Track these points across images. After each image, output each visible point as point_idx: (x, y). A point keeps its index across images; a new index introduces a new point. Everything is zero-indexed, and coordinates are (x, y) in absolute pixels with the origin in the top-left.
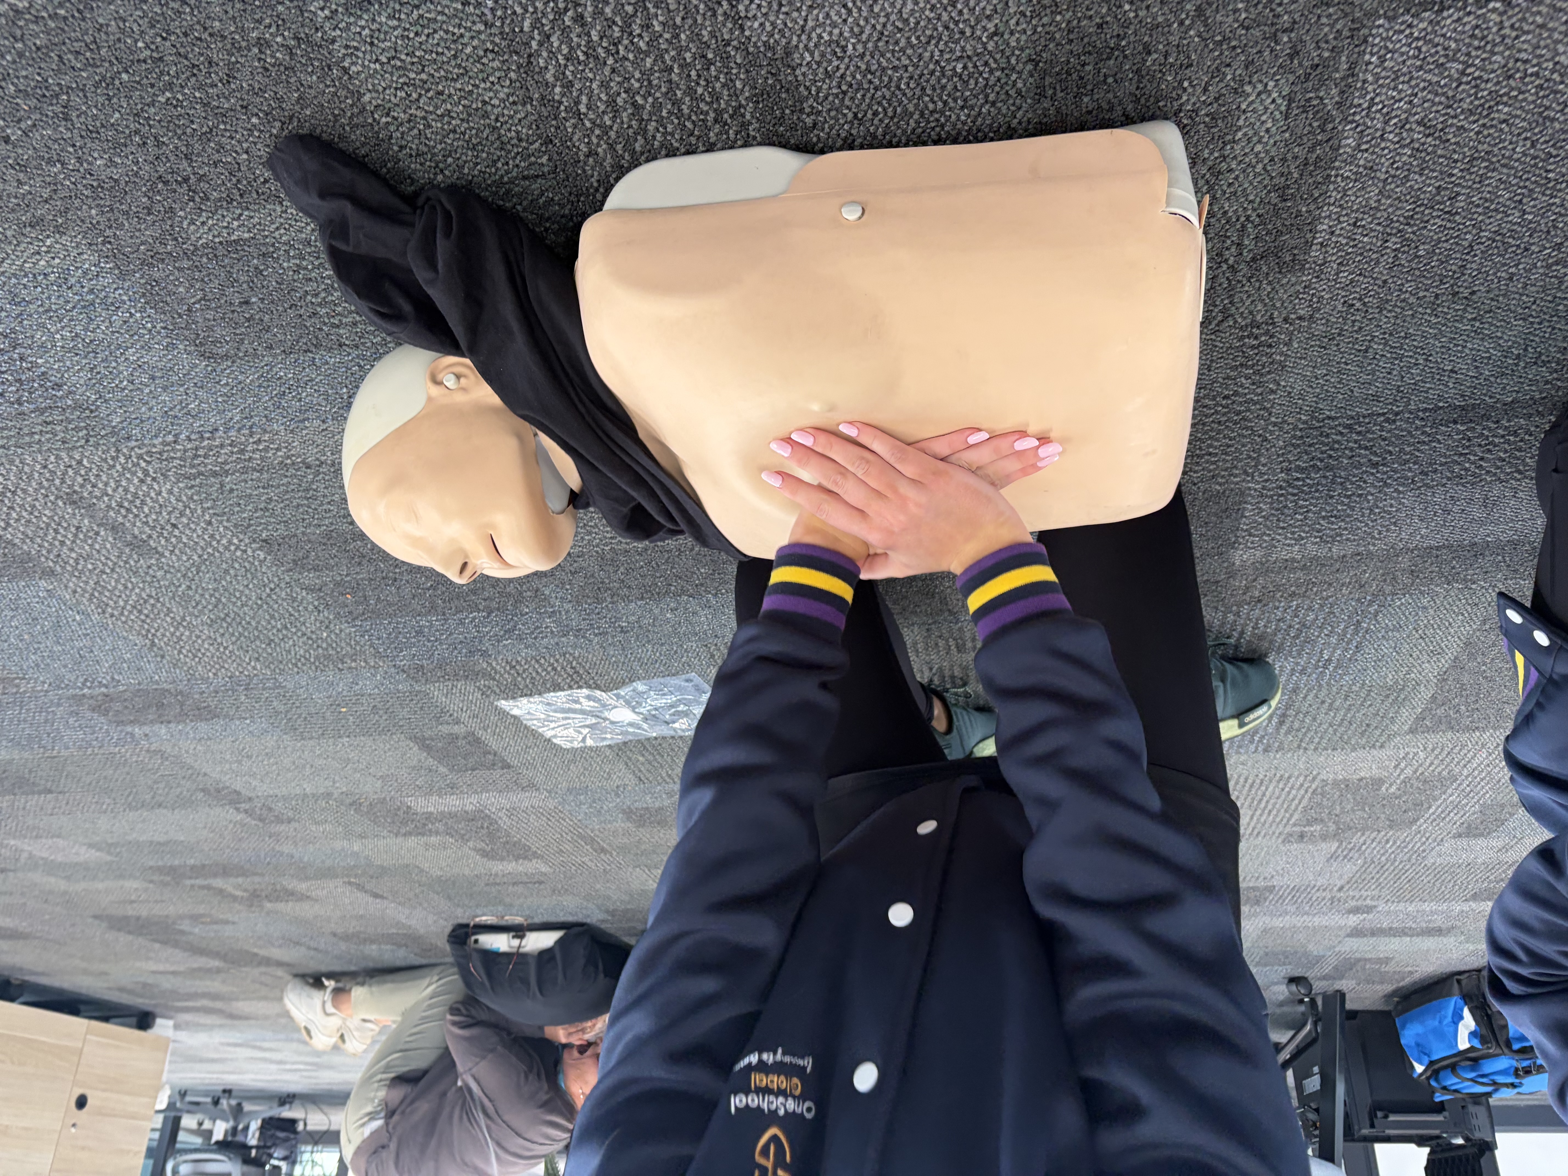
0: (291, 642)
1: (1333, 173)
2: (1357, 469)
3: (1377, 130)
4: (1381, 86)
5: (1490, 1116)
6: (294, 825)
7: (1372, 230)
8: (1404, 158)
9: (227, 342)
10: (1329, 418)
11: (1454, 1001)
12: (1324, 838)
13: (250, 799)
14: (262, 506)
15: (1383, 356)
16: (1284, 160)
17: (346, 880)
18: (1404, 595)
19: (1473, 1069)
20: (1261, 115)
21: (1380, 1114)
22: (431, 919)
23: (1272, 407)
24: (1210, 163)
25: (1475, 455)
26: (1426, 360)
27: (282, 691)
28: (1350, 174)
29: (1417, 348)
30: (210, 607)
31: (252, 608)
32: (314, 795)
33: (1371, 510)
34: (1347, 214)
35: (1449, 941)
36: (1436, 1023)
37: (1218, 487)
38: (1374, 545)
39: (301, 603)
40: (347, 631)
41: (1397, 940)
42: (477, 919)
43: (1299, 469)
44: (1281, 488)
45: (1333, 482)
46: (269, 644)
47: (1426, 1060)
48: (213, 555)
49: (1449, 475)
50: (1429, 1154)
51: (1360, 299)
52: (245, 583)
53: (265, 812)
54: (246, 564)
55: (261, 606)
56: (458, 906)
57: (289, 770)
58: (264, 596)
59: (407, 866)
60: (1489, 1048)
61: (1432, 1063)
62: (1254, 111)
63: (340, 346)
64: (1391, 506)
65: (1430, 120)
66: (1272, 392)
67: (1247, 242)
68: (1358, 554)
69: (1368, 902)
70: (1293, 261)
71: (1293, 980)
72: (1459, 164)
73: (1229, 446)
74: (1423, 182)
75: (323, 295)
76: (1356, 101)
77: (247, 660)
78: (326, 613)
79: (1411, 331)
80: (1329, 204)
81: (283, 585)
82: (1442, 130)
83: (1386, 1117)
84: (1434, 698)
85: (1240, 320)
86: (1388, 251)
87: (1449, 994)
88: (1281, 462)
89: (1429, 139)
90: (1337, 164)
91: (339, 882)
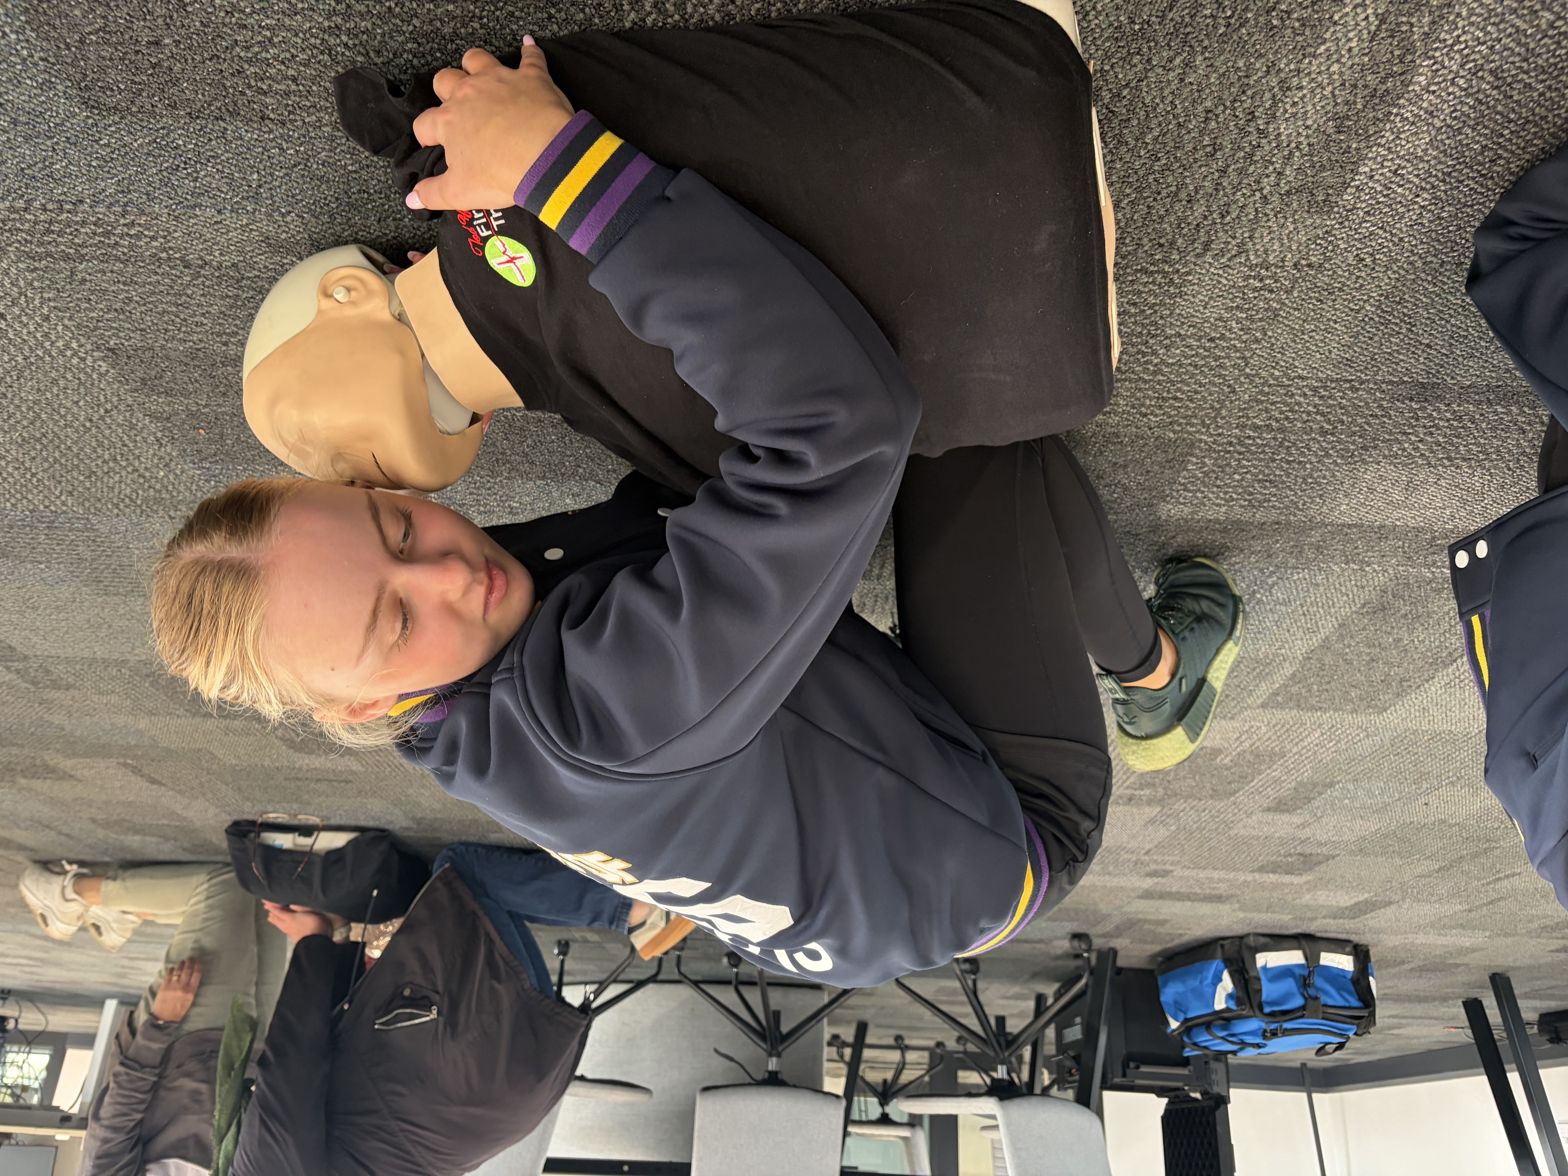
0: (117, 478)
1: (1395, 111)
2: (1307, 434)
3: (1451, 71)
4: (1472, 24)
5: (1228, 1072)
6: (72, 692)
7: (1409, 182)
8: (1465, 109)
9: (120, 91)
10: (1300, 377)
11: (1216, 964)
12: (1150, 802)
13: (26, 658)
14: (118, 306)
15: (1371, 319)
16: (1355, 86)
17: (121, 760)
18: (1303, 569)
19: (1224, 1028)
20: (1349, 31)
21: (1132, 1065)
22: (212, 811)
23: (1251, 357)
24: (1282, 75)
25: (1417, 436)
26: (1410, 330)
27: (92, 535)
28: (1409, 115)
29: (1405, 315)
30: (25, 423)
31: (77, 431)
32: (104, 660)
33: (1304, 479)
34: (1392, 159)
35: (1224, 908)
36: (1197, 983)
37: (1171, 435)
38: (1295, 515)
39: (141, 432)
40: (191, 473)
41: (1179, 904)
42: (265, 816)
43: (1255, 428)
44: (1230, 444)
45: (1281, 445)
46: (90, 477)
47: (1182, 1017)
48: (41, 358)
49: (1387, 452)
50: (1168, 1104)
51: (1372, 255)
52: (75, 399)
53: (40, 675)
54: (82, 376)
55: (90, 429)
56: (248, 799)
57: (81, 629)
58: (96, 417)
59: (199, 750)
60: (1243, 1010)
61: (1186, 1020)
62: (1345, 25)
63: (263, 118)
64: (1324, 477)
65: (1503, 71)
66: (1257, 341)
67: (1288, 173)
68: (1277, 523)
69: (1168, 867)
70: (1325, 201)
71: (1077, 936)
72: (1512, 125)
73: (1196, 392)
74: (1473, 137)
75: (256, 49)
76: (1442, 36)
77: (57, 493)
78: (169, 448)
79: (1406, 297)
80: (1379, 145)
81: (122, 407)
82: (1509, 85)
83: (1138, 1067)
84: (1294, 675)
85: (1252, 258)
86: (1416, 207)
87: (1212, 957)
88: (1240, 417)
89: (1494, 92)
90: (1402, 101)
91: (113, 761)
